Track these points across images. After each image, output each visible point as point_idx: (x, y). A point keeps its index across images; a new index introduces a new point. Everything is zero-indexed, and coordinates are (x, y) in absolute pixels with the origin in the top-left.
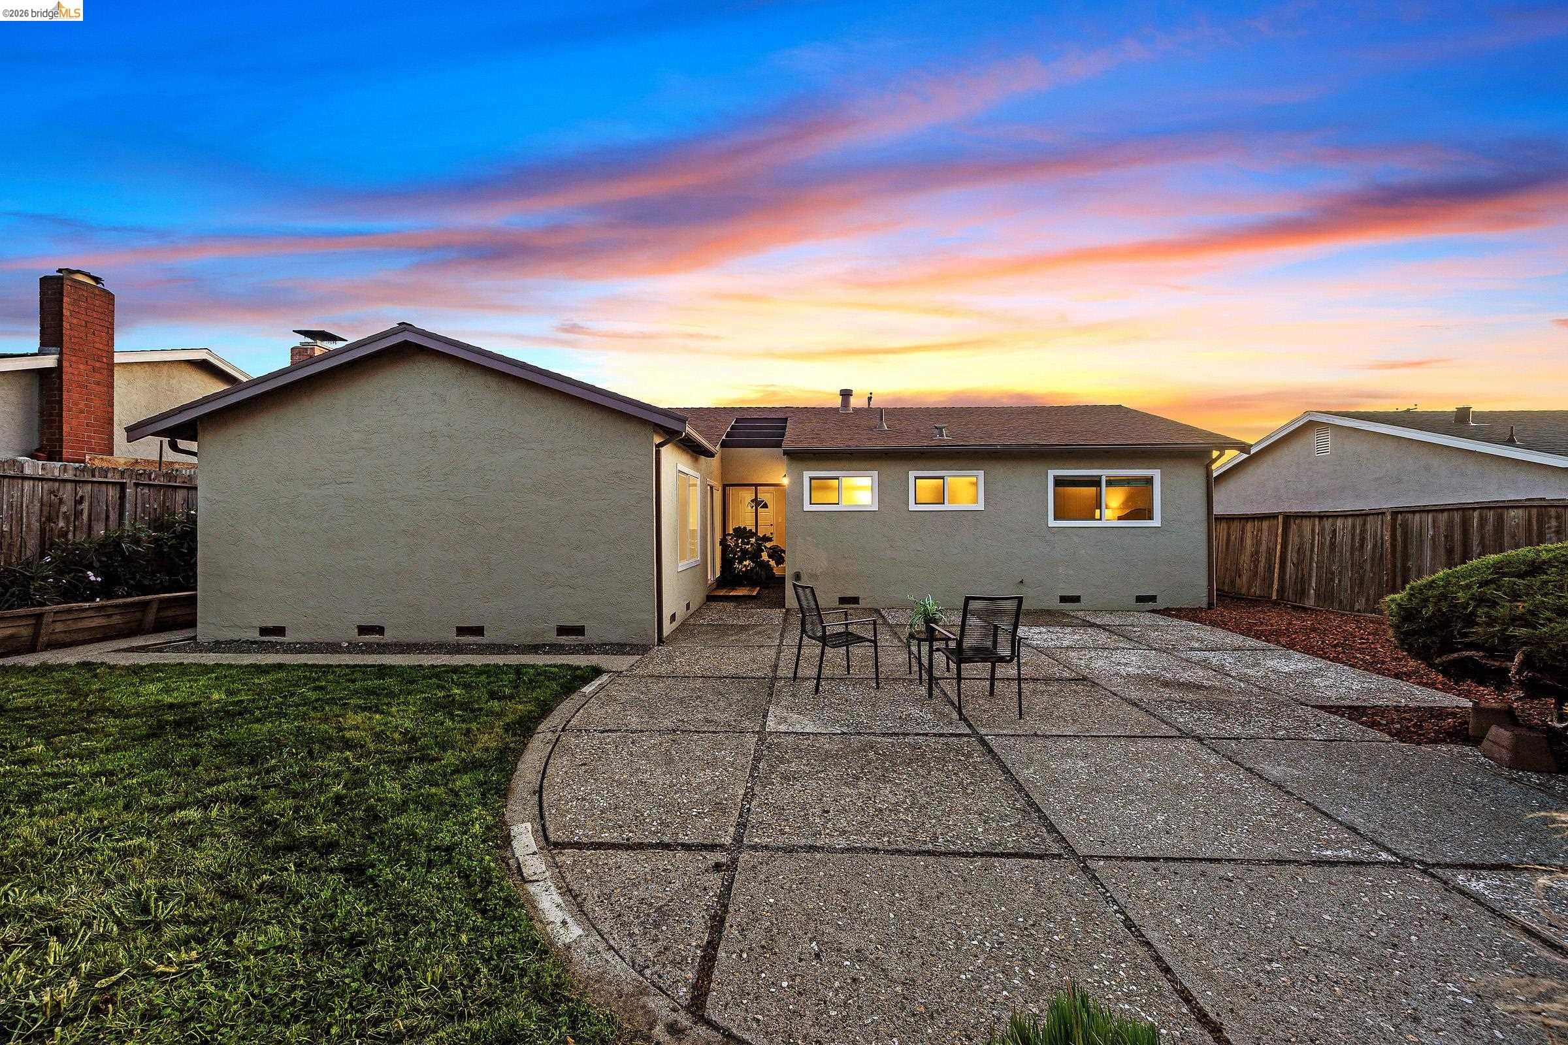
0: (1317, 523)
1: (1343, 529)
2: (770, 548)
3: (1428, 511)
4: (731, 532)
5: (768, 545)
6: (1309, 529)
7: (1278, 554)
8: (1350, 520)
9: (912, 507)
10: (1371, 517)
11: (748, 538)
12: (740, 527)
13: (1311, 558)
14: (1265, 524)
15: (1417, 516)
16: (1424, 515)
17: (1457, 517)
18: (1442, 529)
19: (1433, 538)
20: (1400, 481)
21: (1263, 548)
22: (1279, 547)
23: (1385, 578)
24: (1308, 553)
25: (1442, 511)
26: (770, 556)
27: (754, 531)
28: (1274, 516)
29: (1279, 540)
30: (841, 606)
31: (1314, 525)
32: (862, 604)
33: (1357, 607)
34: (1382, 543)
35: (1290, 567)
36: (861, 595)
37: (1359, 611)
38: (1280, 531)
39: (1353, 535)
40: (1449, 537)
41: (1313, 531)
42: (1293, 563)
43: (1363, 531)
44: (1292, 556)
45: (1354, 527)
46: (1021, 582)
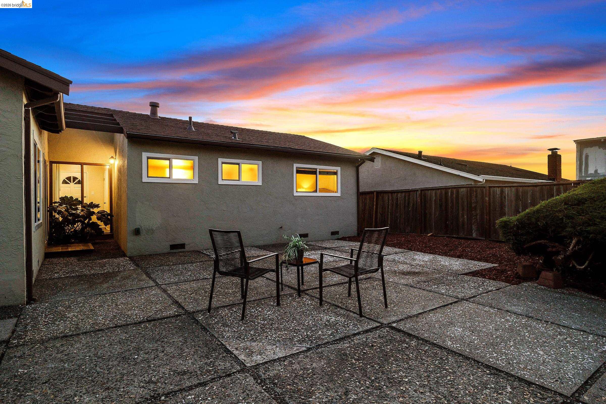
0: (390, 195)
1: (401, 198)
2: (98, 212)
3: (433, 189)
4: (58, 200)
5: (96, 210)
6: (387, 198)
7: (374, 209)
8: (403, 194)
9: (220, 182)
10: (412, 192)
11: (75, 205)
12: (66, 197)
13: (388, 211)
14: (368, 197)
15: (430, 191)
16: (432, 191)
17: (443, 192)
18: (438, 196)
19: (435, 201)
20: (406, 179)
21: (367, 207)
22: (375, 207)
23: (418, 218)
24: (387, 208)
25: (438, 189)
26: (98, 219)
27: (80, 199)
28: (372, 193)
29: (375, 203)
30: (172, 251)
31: (389, 196)
32: (187, 248)
33: (407, 231)
34: (416, 203)
35: (379, 215)
36: (186, 242)
37: (408, 232)
38: (375, 200)
39: (405, 201)
40: (441, 200)
41: (388, 199)
42: (380, 214)
43: (409, 199)
44: (379, 210)
45: (405, 197)
46: (281, 227)
